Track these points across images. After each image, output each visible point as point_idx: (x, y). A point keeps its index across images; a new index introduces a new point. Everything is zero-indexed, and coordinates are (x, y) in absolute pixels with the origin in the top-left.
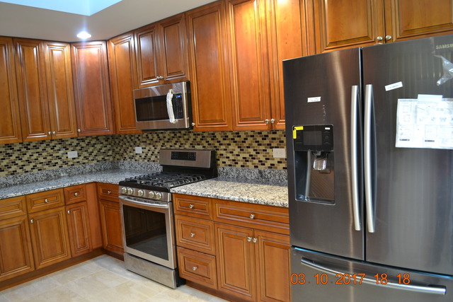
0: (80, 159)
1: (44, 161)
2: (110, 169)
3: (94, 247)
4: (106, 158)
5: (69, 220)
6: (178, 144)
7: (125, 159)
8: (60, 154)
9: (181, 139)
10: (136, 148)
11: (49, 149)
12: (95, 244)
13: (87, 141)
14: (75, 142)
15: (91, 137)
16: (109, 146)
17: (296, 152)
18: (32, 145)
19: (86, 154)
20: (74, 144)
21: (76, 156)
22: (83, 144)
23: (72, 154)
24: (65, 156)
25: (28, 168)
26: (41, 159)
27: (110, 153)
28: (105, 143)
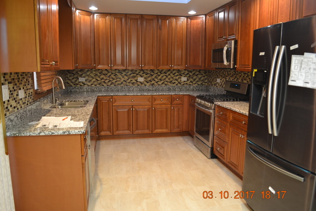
0: (188, 82)
1: (169, 80)
2: (205, 90)
3: (184, 130)
4: (203, 83)
5: (172, 112)
6: (236, 79)
7: (212, 85)
8: (177, 78)
9: (238, 76)
10: (218, 79)
11: (172, 75)
12: (184, 128)
13: (193, 73)
14: (187, 72)
15: (196, 70)
16: (206, 77)
17: (254, 84)
18: (163, 71)
19: (192, 80)
20: (186, 73)
21: (186, 80)
22: (191, 74)
23: (184, 79)
24: (180, 79)
25: (160, 83)
26: (167, 79)
27: (206, 81)
28: (204, 75)
